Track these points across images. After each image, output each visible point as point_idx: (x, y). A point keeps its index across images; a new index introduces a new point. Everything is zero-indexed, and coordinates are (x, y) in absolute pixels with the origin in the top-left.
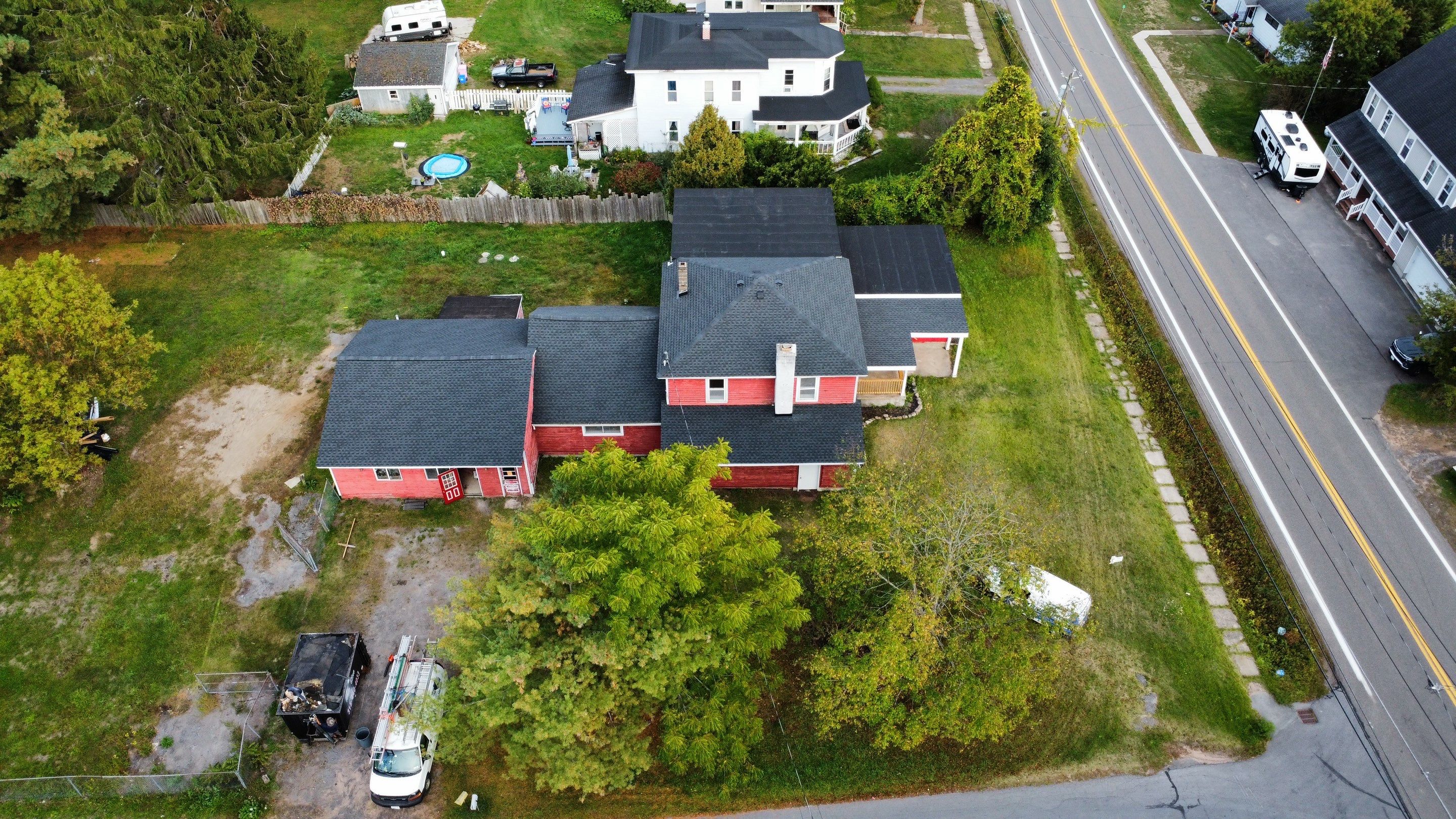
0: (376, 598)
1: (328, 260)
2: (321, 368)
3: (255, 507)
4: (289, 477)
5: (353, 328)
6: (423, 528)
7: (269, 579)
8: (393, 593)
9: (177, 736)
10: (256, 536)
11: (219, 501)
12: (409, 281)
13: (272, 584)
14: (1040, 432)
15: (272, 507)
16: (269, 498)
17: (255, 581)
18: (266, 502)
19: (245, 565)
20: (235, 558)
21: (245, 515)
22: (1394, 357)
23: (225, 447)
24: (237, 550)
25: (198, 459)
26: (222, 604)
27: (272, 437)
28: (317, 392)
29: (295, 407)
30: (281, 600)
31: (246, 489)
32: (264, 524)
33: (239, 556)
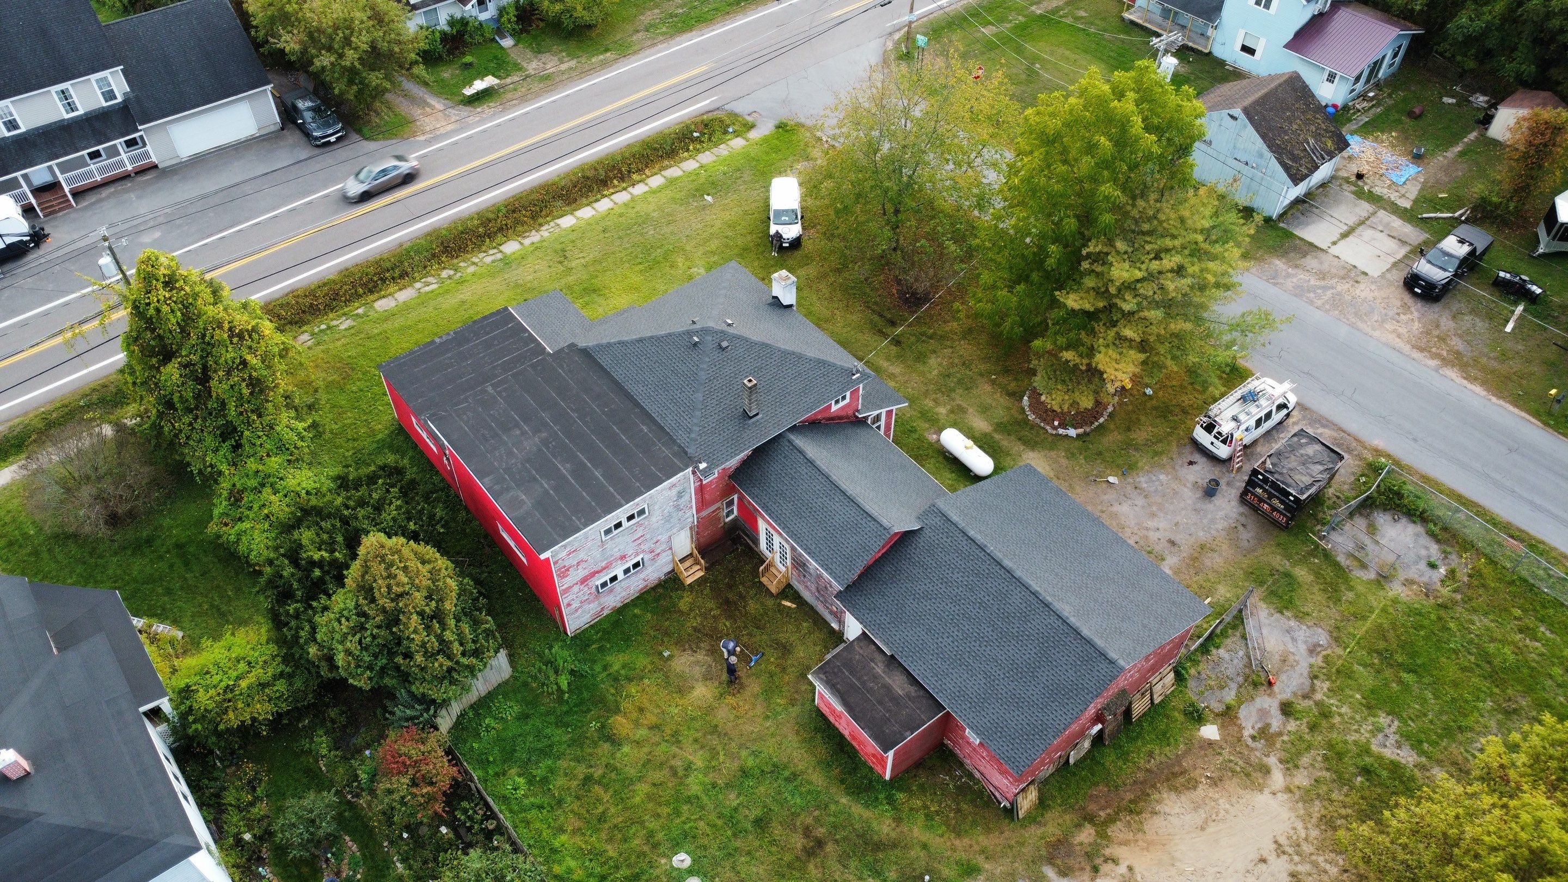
0: (1202, 547)
3: (1264, 733)
4: (1211, 743)
7: (1287, 639)
8: (1185, 541)
9: (1423, 566)
10: (1279, 697)
11: (1302, 779)
13: (1288, 632)
15: (1249, 720)
16: (1246, 733)
17: (1303, 648)
18: (1252, 732)
19: (1306, 674)
20: (1313, 689)
21: (1280, 734)
22: (333, 139)
23: (1263, 861)
24: (1305, 697)
25: (1303, 868)
26: (1345, 648)
27: (1200, 822)
28: (1107, 852)
29: (1147, 849)
30: (1287, 608)
31: (1266, 771)
32: (1266, 706)
33: (1307, 688)
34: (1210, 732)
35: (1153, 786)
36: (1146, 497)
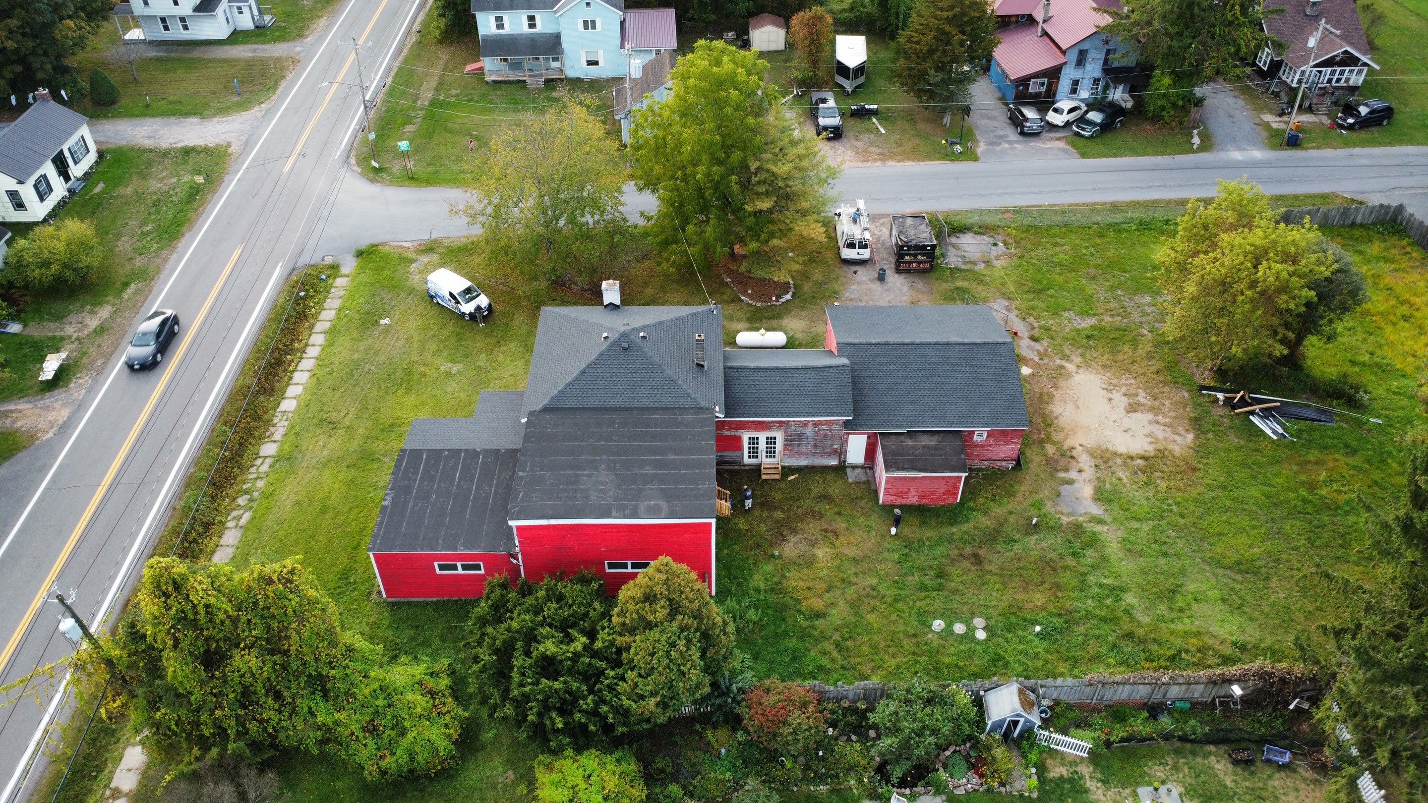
0: (912, 303)
2: (1080, 471)
3: (1041, 355)
4: (1033, 375)
9: (992, 247)
10: (1025, 336)
11: (1077, 359)
15: (1029, 354)
17: (1004, 311)
18: (1037, 358)
19: (1020, 320)
20: (1030, 324)
21: (1046, 350)
23: (1110, 399)
24: (1032, 329)
25: (1124, 389)
26: (1017, 300)
27: (1074, 406)
28: (1065, 447)
29: (1075, 433)
30: (976, 301)
31: (1063, 367)
32: (1027, 344)
34: (1026, 370)
35: (1041, 409)
36: (860, 301)
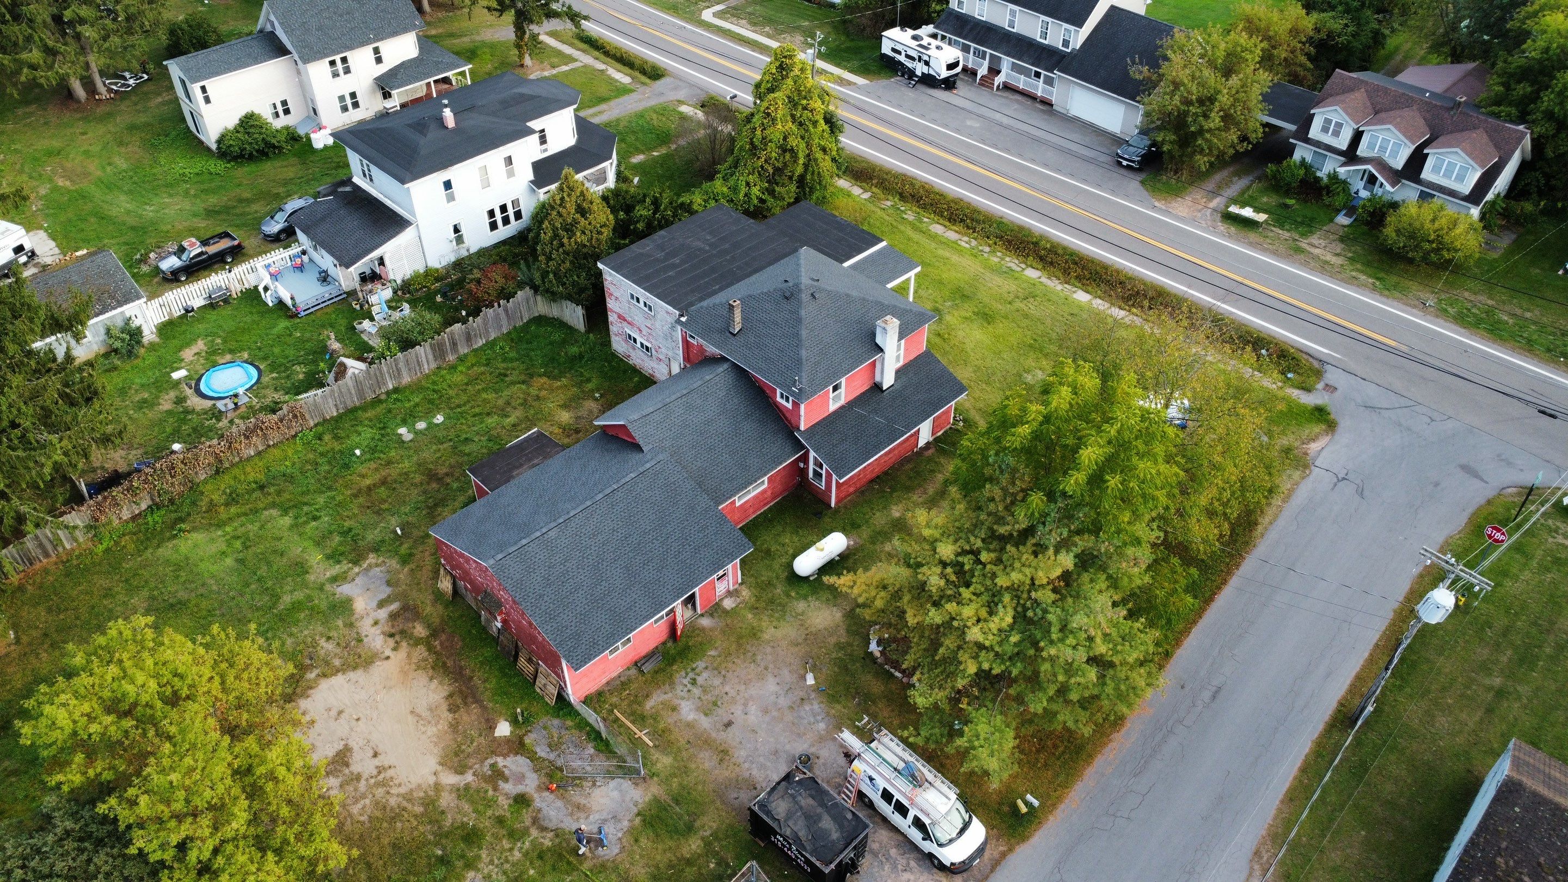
0: (725, 752)
1: (228, 529)
2: (376, 623)
3: (498, 775)
4: (492, 728)
5: (356, 570)
6: (683, 673)
7: (605, 815)
8: (732, 737)
10: (536, 796)
11: (446, 800)
12: (356, 496)
13: (614, 817)
14: (1006, 317)
15: (513, 764)
16: (499, 759)
18: (501, 764)
19: (562, 825)
20: (543, 829)
21: (495, 789)
22: (1125, 163)
23: (375, 755)
24: (535, 821)
25: (362, 785)
26: (591, 871)
27: (418, 711)
28: (404, 644)
29: (401, 671)
30: (644, 821)
31: (461, 770)
32: (527, 781)
33: (546, 823)
34: (503, 729)
35: (456, 681)
36: (791, 708)
